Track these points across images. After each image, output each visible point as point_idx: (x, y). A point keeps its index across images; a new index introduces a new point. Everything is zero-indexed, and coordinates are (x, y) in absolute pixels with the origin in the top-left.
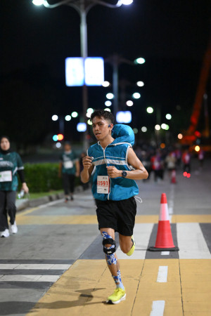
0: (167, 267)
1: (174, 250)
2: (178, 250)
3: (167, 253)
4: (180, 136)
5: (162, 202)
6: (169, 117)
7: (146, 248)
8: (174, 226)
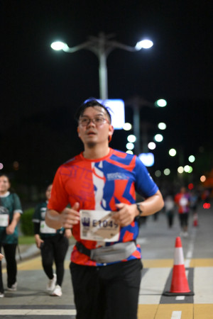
0: (180, 312)
1: (190, 295)
2: (193, 295)
3: (182, 298)
4: (203, 179)
5: (177, 245)
6: (192, 159)
7: (161, 293)
8: (191, 270)
